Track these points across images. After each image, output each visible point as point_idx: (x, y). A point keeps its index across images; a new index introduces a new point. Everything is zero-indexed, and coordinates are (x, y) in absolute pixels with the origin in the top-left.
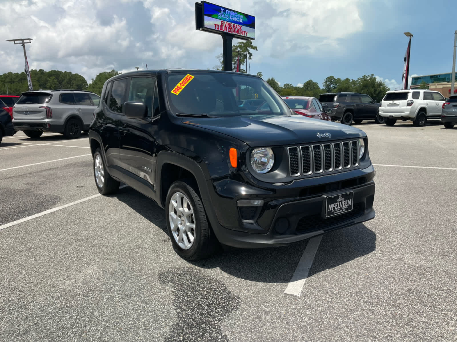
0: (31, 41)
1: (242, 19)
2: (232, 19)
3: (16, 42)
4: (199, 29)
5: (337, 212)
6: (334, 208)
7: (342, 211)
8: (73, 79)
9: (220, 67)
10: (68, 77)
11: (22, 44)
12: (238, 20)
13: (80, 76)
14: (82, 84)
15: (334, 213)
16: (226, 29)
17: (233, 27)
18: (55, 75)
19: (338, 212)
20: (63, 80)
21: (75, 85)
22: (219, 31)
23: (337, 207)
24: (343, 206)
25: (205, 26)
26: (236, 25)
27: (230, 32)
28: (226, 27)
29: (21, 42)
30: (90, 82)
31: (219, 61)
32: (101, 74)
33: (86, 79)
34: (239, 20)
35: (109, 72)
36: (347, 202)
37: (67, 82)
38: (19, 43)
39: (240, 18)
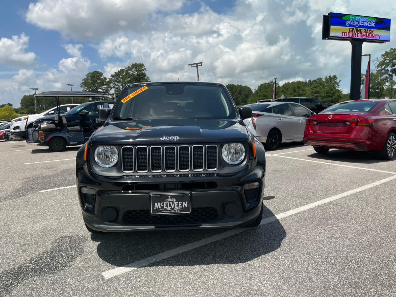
0: (202, 64)
1: (374, 23)
2: (362, 24)
3: (193, 66)
4: (326, 39)
5: (167, 211)
6: (162, 207)
7: (174, 211)
8: (242, 90)
9: (374, 71)
10: (239, 89)
11: (196, 67)
12: (369, 24)
13: (248, 87)
14: (249, 94)
15: (163, 212)
16: (355, 35)
17: (363, 33)
18: (230, 88)
19: (169, 211)
20: (235, 92)
21: (243, 94)
22: (347, 38)
23: (167, 206)
24: (176, 207)
25: (331, 36)
26: (367, 30)
27: (360, 37)
28: (354, 33)
29: (196, 65)
30: (254, 92)
31: (374, 66)
32: (262, 85)
33: (252, 90)
34: (371, 24)
35: (268, 83)
36: (182, 204)
37: (238, 92)
38: (195, 66)
39: (372, 23)
